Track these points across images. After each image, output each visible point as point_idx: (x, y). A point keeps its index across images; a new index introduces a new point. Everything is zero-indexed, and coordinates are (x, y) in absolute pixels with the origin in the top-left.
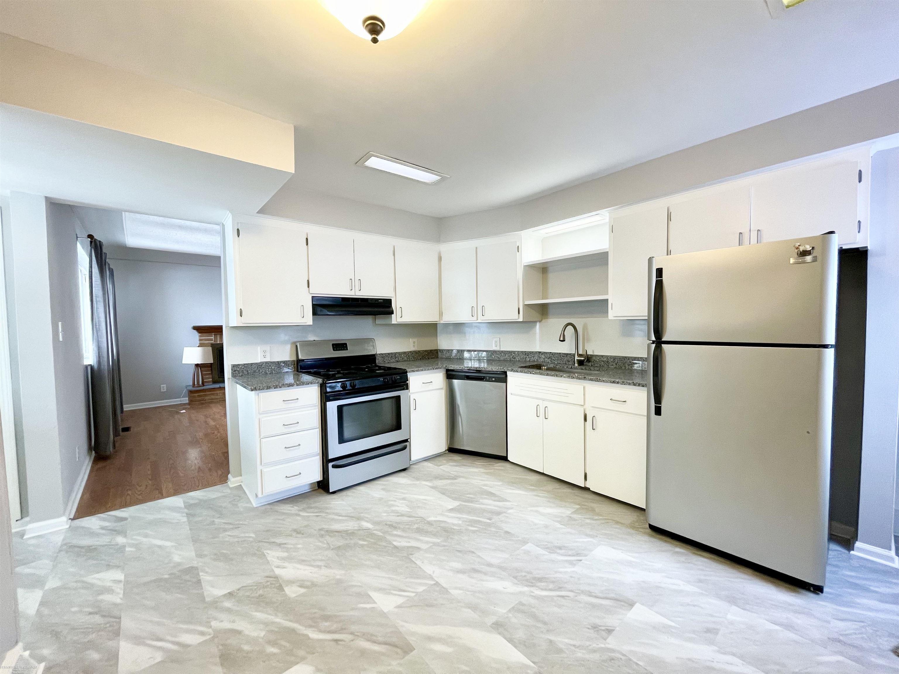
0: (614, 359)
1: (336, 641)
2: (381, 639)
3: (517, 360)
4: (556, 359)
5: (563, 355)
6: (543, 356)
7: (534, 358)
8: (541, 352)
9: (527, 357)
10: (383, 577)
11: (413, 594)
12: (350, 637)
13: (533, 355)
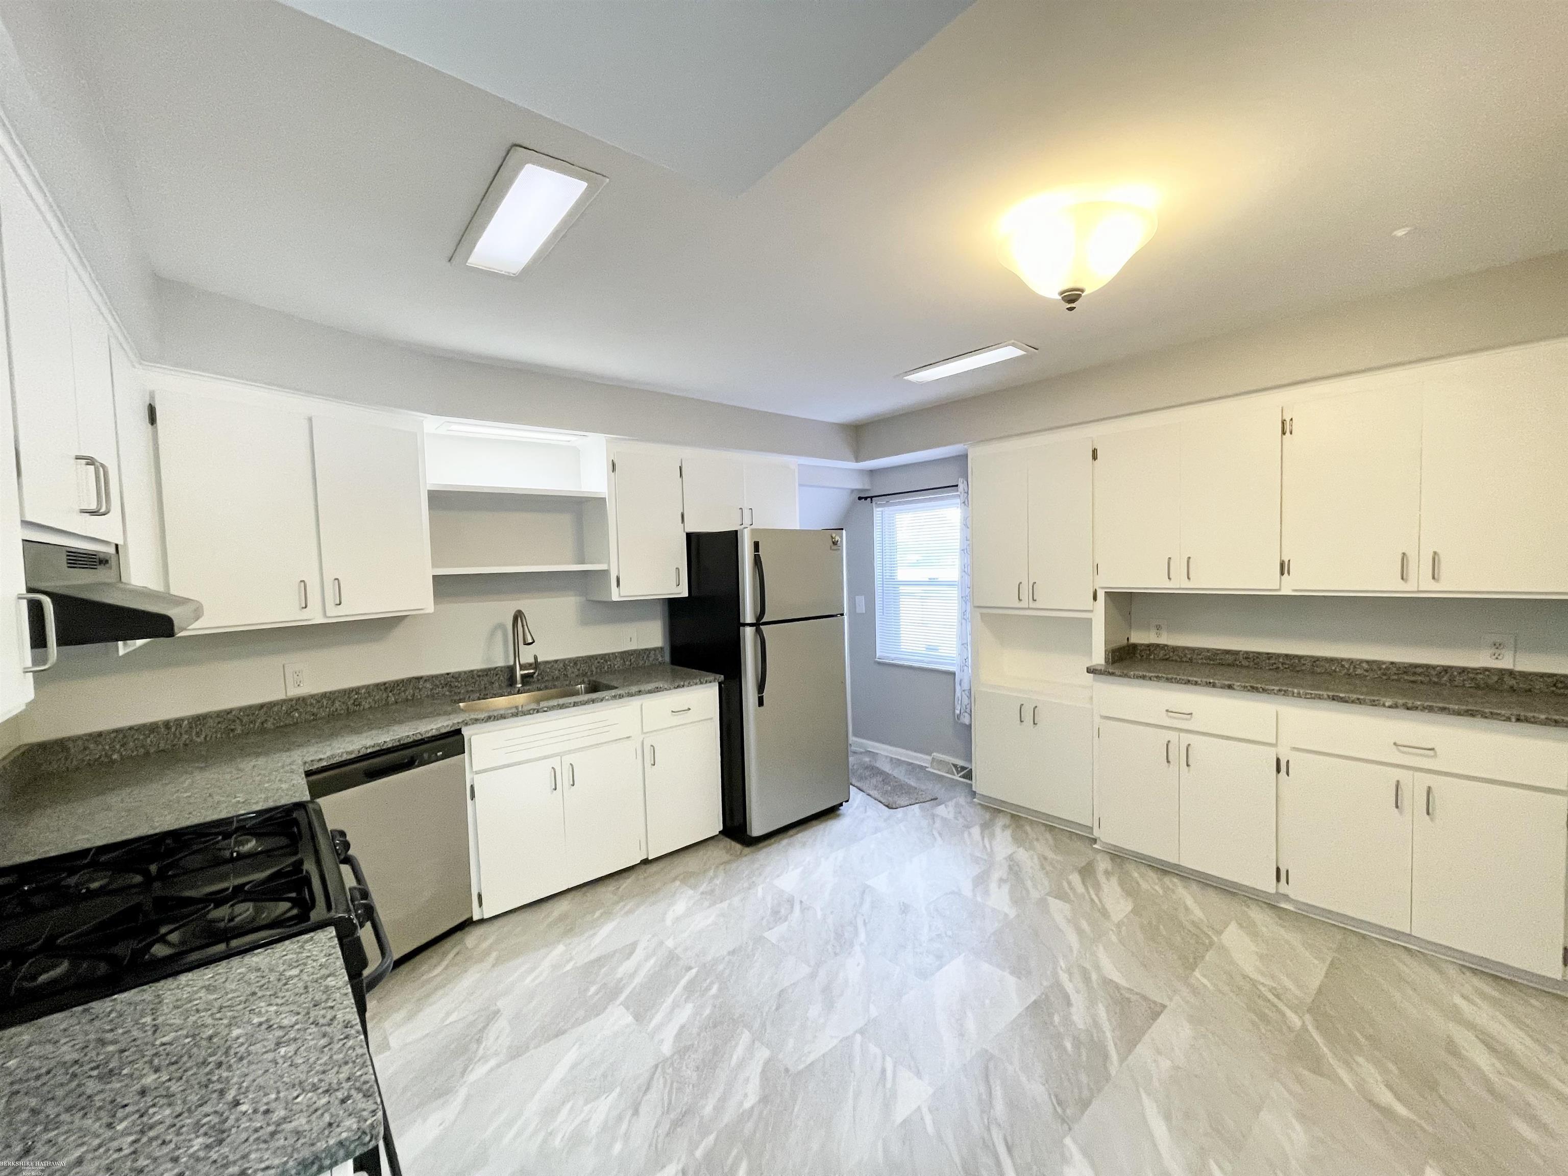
0: (575, 664)
1: (1009, 1149)
2: (982, 1089)
3: (367, 706)
4: (463, 684)
5: (480, 673)
6: (428, 685)
7: (407, 693)
8: (421, 678)
9: (390, 694)
10: (854, 1109)
11: (888, 1059)
12: (995, 1131)
13: (403, 689)
